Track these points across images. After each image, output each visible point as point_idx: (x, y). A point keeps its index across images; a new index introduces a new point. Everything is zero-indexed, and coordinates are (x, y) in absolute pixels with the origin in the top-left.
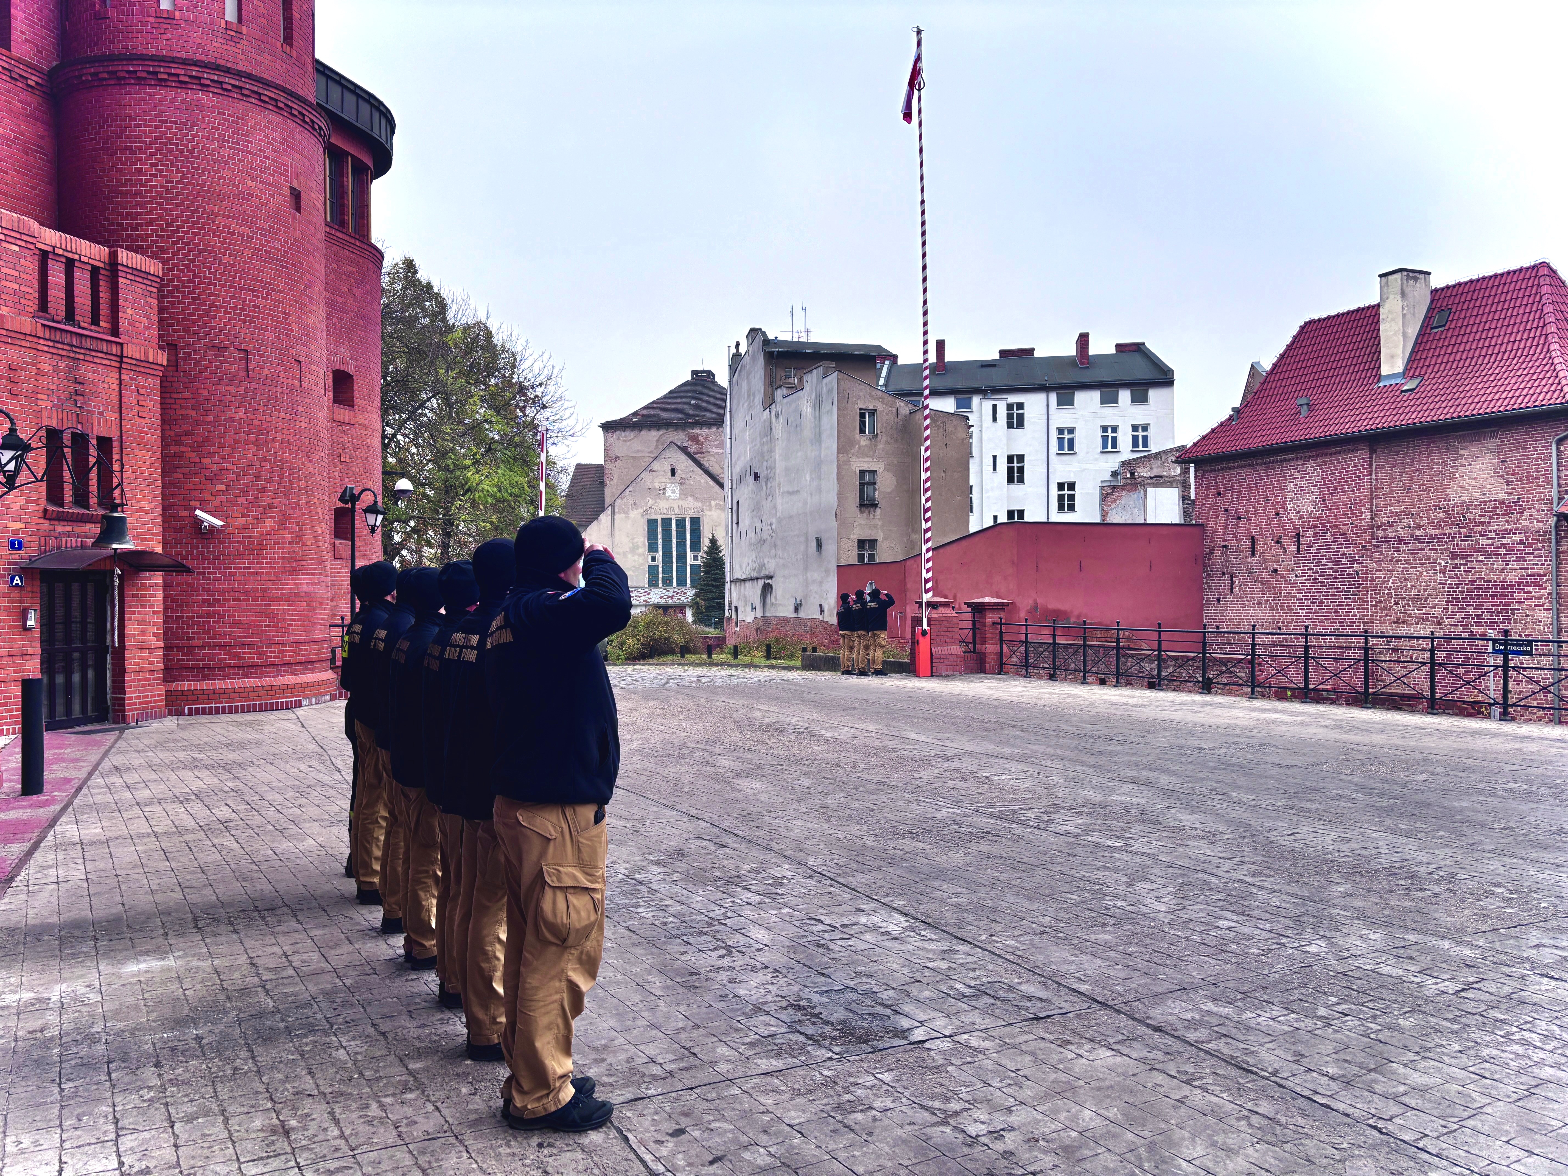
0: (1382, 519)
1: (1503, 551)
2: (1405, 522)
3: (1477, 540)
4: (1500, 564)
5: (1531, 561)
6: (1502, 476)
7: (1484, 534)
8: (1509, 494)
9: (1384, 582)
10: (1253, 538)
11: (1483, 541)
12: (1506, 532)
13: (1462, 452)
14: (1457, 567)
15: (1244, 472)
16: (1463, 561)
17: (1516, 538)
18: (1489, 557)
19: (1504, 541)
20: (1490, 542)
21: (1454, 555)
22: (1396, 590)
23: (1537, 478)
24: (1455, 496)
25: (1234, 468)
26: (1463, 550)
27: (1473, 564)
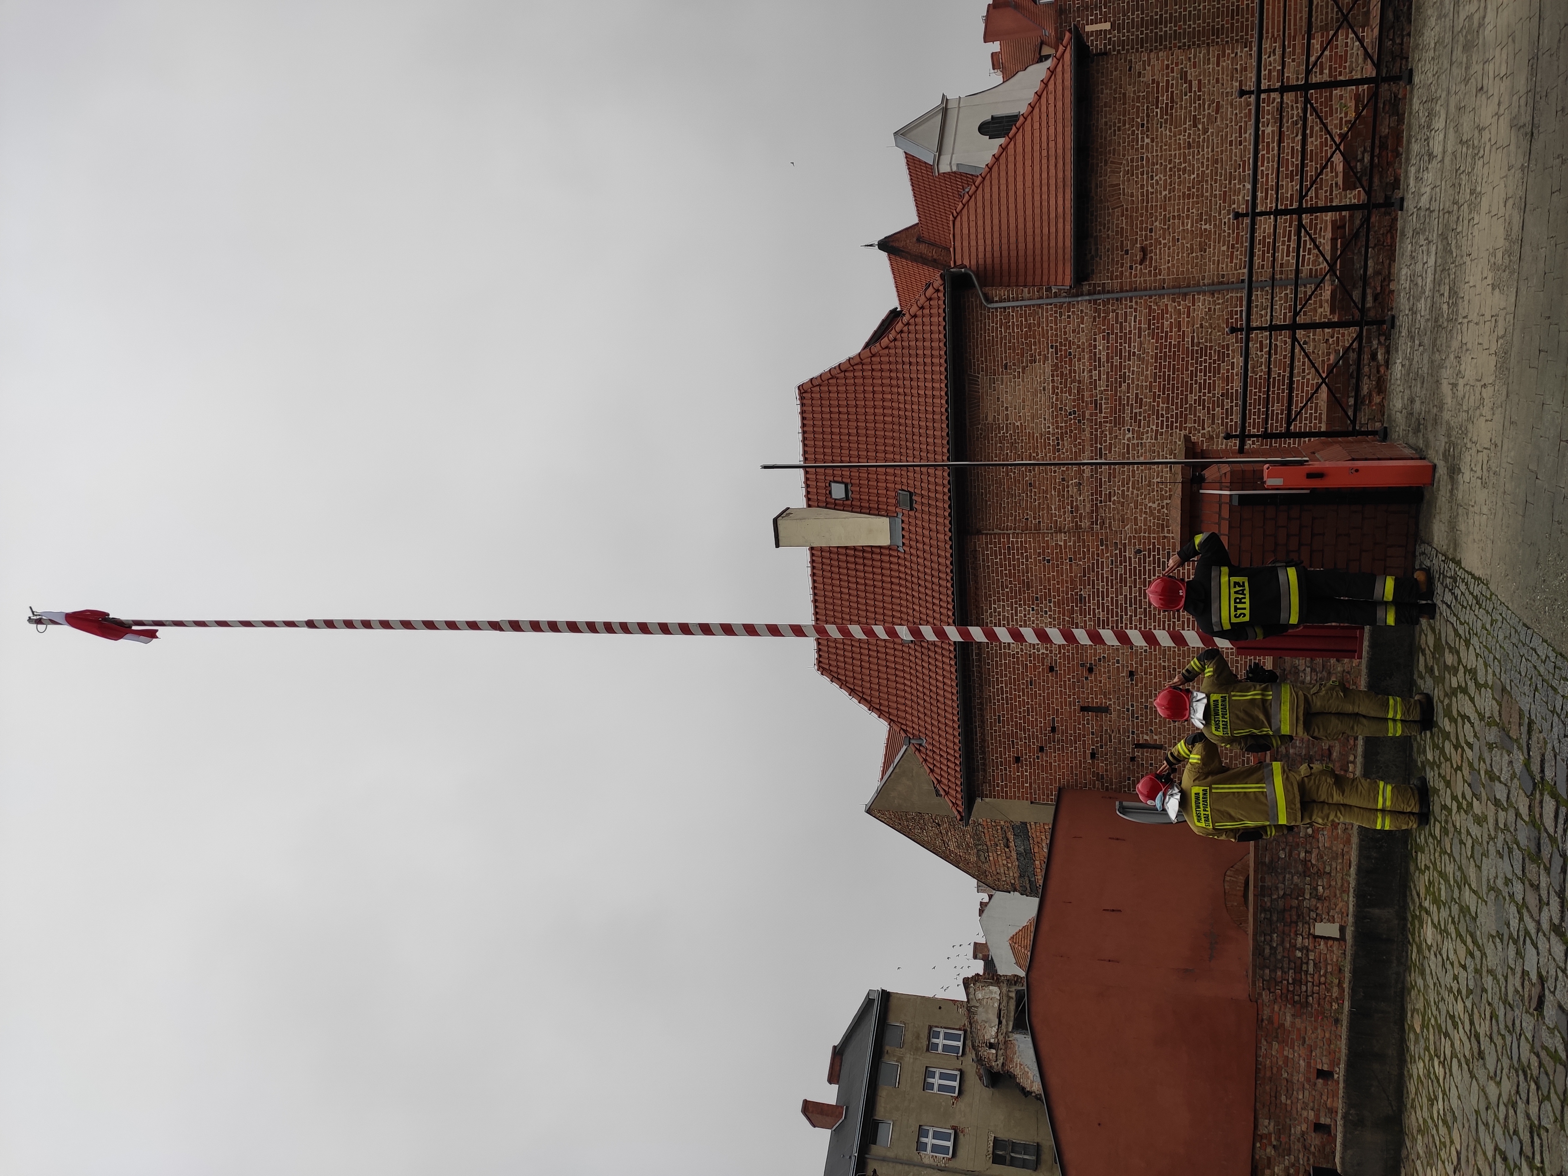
0: (1067, 521)
1: (1116, 360)
2: (1073, 490)
3: (1101, 392)
4: (1134, 364)
5: (1131, 325)
6: (1024, 368)
7: (1094, 384)
8: (1046, 358)
9: (1152, 514)
10: (1083, 709)
11: (1102, 385)
12: (1094, 357)
13: (990, 419)
14: (1134, 417)
15: (989, 717)
16: (1128, 410)
17: (1101, 345)
18: (1124, 377)
19: (1104, 359)
20: (1104, 377)
21: (1119, 422)
22: (1163, 498)
23: (1029, 326)
24: (1046, 425)
25: (983, 734)
26: (1113, 410)
27: (1132, 396)
